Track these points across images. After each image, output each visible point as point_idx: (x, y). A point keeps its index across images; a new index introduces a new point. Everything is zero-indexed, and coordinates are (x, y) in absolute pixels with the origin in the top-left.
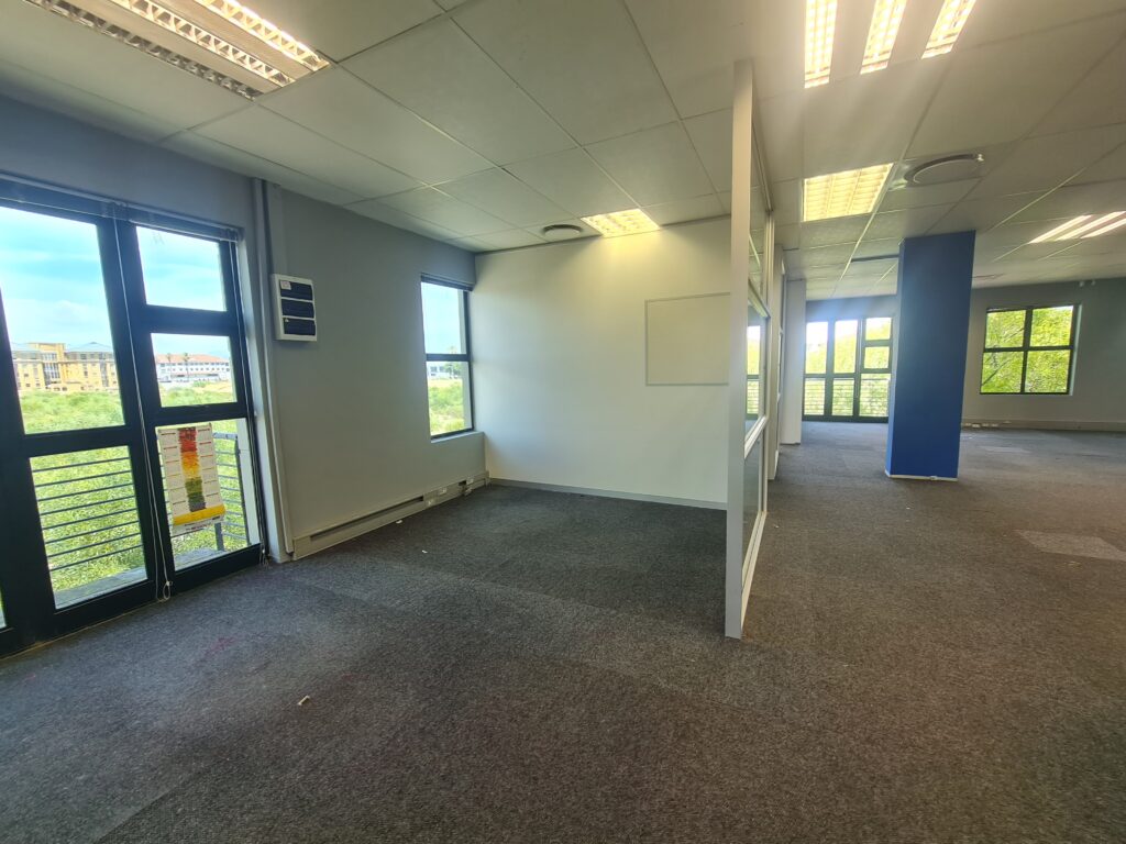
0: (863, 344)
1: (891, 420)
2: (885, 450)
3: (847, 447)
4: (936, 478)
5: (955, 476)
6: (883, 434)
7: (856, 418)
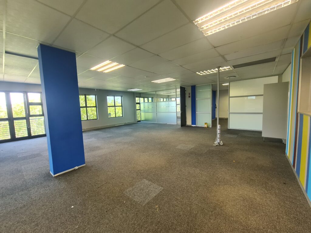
0: (28, 105)
1: (48, 135)
2: (48, 154)
3: (25, 158)
4: (77, 168)
5: (84, 163)
6: (45, 143)
7: (30, 137)
